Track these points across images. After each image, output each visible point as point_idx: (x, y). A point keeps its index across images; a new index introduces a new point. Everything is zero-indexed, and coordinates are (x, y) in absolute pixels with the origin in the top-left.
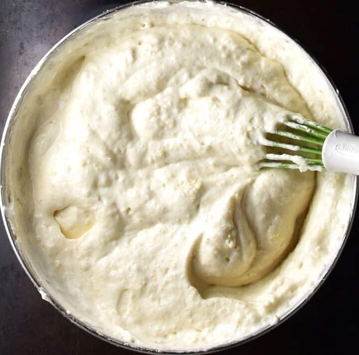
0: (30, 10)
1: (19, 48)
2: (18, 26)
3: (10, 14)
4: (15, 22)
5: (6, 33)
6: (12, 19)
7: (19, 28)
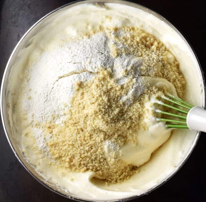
0: (23, 16)
1: (17, 37)
2: (16, 25)
3: (12, 18)
4: (15, 22)
5: (10, 29)
6: (13, 21)
7: (17, 26)
